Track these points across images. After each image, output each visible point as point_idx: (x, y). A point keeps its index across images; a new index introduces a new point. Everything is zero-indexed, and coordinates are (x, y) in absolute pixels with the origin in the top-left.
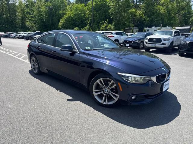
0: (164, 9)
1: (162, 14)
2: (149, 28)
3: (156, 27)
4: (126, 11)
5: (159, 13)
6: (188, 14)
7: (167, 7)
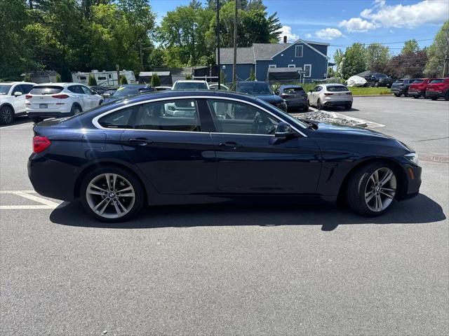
0: (109, 33)
1: (106, 43)
2: (83, 73)
3: (100, 70)
4: (18, 29)
5: (100, 40)
6: (144, 46)
7: (113, 27)
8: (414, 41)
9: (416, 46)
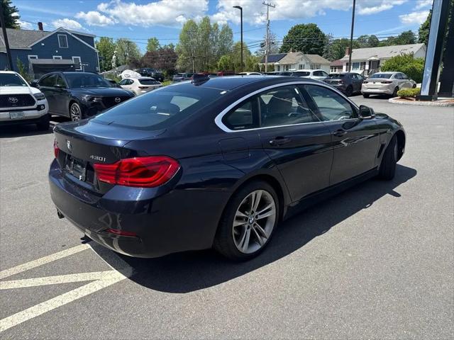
8: (155, 39)
9: (158, 44)
